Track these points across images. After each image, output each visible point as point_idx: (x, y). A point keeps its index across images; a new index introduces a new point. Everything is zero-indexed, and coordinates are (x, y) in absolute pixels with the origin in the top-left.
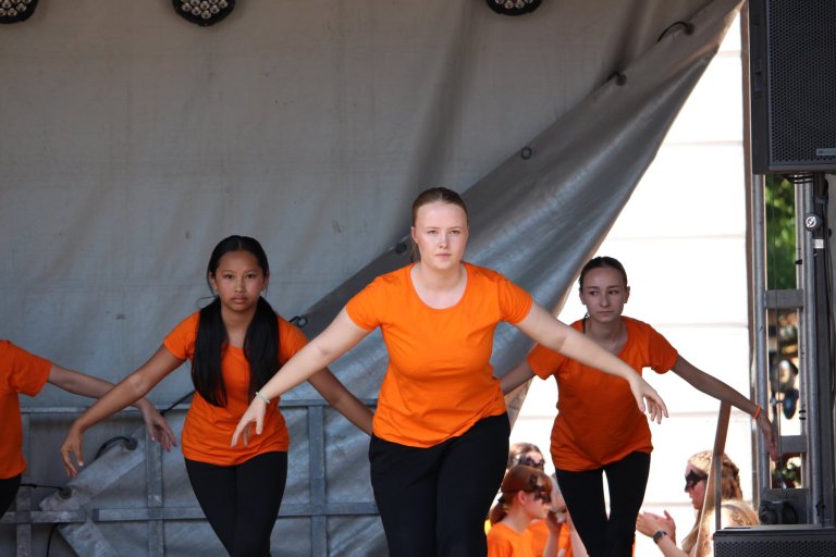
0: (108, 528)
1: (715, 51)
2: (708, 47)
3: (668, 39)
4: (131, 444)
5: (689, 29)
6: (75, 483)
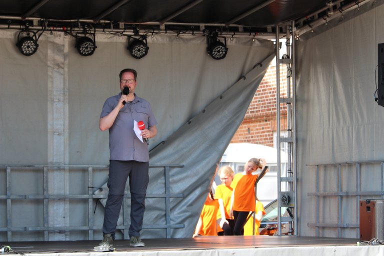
1: (266, 72)
2: (263, 72)
3: (256, 68)
5: (261, 66)
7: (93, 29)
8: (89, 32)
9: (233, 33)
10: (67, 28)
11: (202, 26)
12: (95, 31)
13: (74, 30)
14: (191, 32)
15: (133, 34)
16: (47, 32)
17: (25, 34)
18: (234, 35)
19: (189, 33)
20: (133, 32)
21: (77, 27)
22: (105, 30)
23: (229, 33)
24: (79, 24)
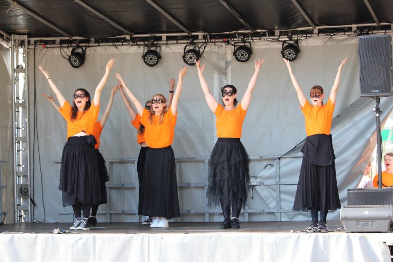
0: (266, 187)
4: (272, 166)
6: (258, 175)
7: (250, 38)
8: (247, 41)
9: (384, 31)
10: (227, 39)
11: (354, 26)
12: (252, 40)
13: (233, 41)
14: (343, 34)
15: (288, 39)
16: (211, 44)
17: (191, 48)
18: (386, 32)
19: (341, 35)
20: (288, 38)
21: (236, 37)
22: (261, 38)
23: (380, 32)
24: (237, 35)
